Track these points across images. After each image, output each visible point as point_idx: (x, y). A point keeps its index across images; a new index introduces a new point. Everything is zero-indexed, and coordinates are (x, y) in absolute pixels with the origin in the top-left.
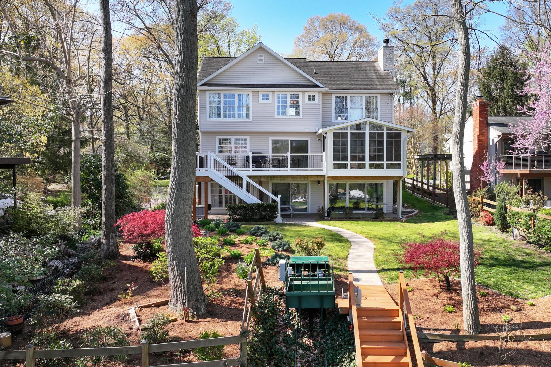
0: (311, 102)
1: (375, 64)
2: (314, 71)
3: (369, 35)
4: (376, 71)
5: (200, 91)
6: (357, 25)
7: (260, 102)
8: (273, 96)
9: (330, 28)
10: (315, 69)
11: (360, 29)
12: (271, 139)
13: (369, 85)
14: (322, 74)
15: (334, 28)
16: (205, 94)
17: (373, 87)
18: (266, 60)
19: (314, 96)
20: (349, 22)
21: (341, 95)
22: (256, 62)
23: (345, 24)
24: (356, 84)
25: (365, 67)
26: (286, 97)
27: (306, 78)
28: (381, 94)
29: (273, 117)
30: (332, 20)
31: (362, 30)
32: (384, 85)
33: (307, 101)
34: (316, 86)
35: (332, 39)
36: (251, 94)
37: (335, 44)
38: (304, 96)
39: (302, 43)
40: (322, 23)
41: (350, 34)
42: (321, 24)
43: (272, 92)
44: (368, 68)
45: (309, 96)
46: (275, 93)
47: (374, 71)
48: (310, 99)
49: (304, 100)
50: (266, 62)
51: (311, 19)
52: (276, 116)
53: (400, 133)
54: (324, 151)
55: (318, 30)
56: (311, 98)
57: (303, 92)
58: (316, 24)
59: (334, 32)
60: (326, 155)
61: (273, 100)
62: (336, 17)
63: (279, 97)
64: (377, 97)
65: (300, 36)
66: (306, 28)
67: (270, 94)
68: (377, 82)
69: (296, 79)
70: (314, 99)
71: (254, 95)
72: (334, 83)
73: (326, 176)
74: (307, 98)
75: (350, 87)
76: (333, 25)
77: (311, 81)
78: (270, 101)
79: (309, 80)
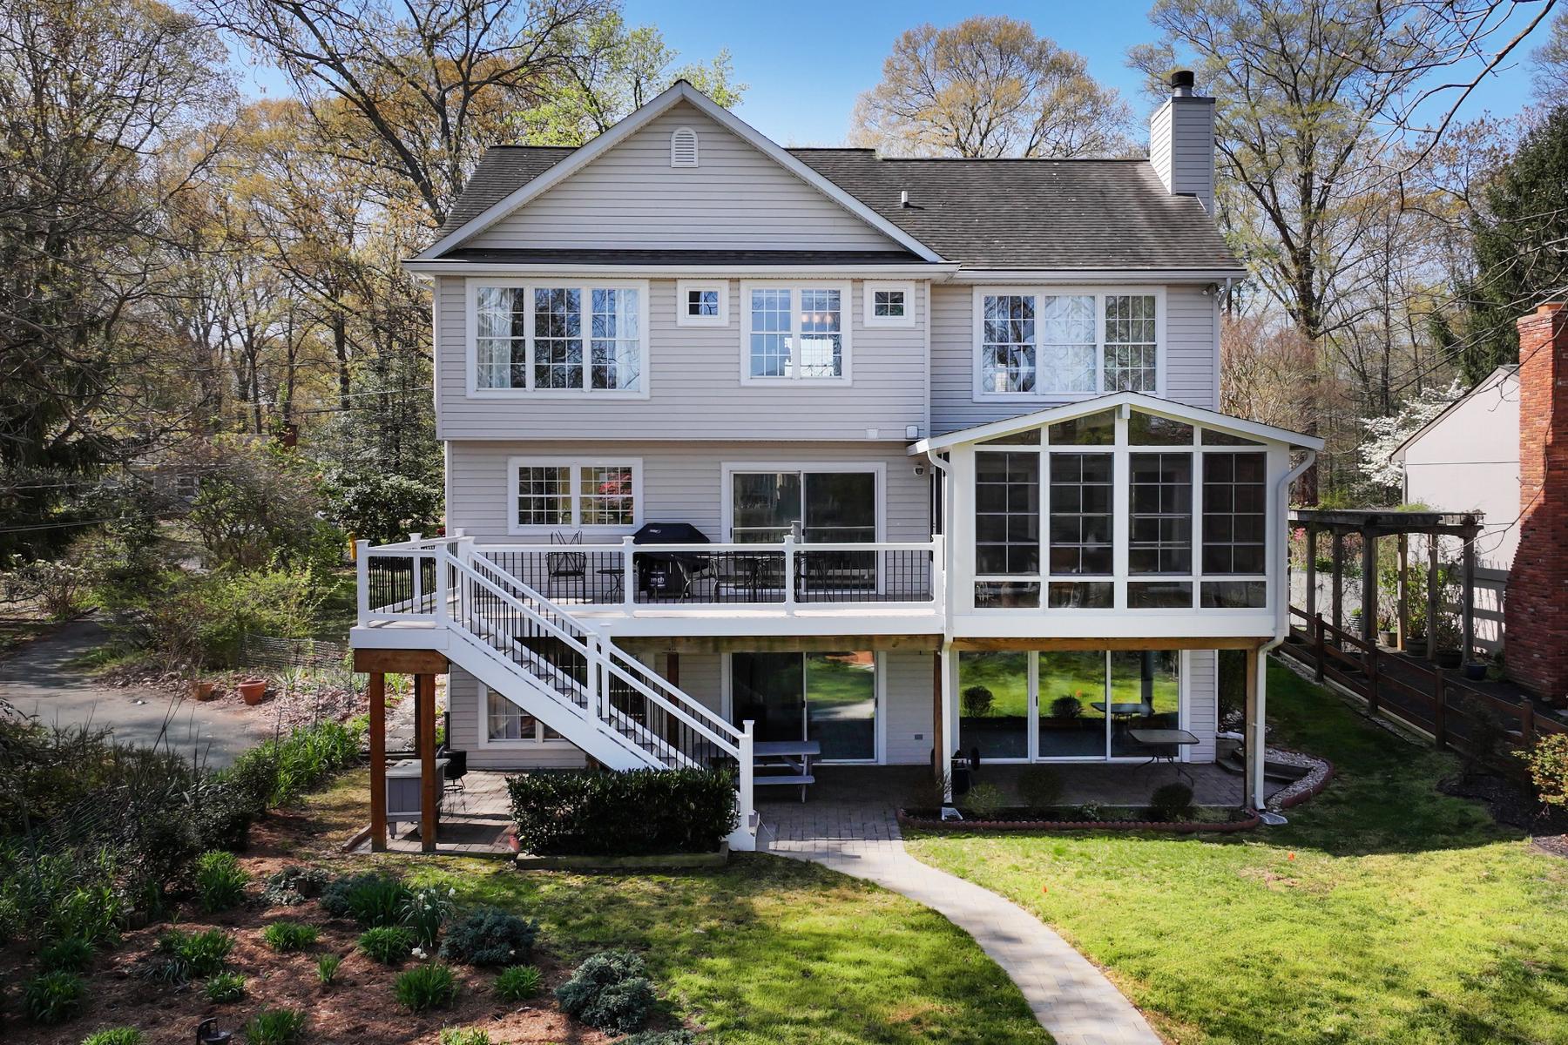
0: (889, 321)
1: (1141, 168)
2: (904, 197)
3: (1092, 88)
4: (1146, 197)
5: (442, 278)
6: (1052, 54)
7: (680, 323)
8: (734, 297)
9: (967, 64)
10: (909, 190)
11: (1062, 68)
12: (730, 468)
13: (1124, 250)
14: (935, 207)
15: (981, 66)
16: (460, 291)
17: (1138, 258)
18: (704, 154)
19: (898, 298)
20: (1029, 44)
21: (1010, 292)
22: (665, 162)
23: (1015, 49)
24: (1067, 249)
25: (1099, 183)
26: (786, 304)
27: (867, 225)
28: (1169, 285)
29: (734, 384)
30: (975, 36)
31: (1069, 70)
32: (1180, 253)
33: (871, 319)
34: (909, 257)
35: (975, 100)
36: (644, 288)
37: (984, 115)
38: (858, 299)
39: (880, 112)
40: (943, 49)
41: (1032, 82)
42: (940, 52)
43: (731, 280)
44: (1113, 186)
45: (881, 297)
46: (744, 285)
47: (1137, 195)
48: (881, 310)
49: (858, 314)
50: (705, 162)
51: (908, 38)
52: (746, 378)
53: (1261, 457)
54: (939, 532)
55: (930, 71)
56: (890, 304)
57: (854, 280)
58: (922, 53)
59: (981, 79)
60: (949, 547)
61: (735, 313)
62: (988, 28)
63: (757, 304)
64: (1152, 300)
65: (872, 91)
66: (890, 64)
67: (723, 290)
68: (1151, 238)
69: (824, 230)
70: (899, 311)
71: (656, 293)
72: (979, 244)
73: (948, 639)
74: (870, 303)
75: (1043, 260)
76: (980, 55)
77: (889, 237)
78: (722, 318)
79: (880, 233)
